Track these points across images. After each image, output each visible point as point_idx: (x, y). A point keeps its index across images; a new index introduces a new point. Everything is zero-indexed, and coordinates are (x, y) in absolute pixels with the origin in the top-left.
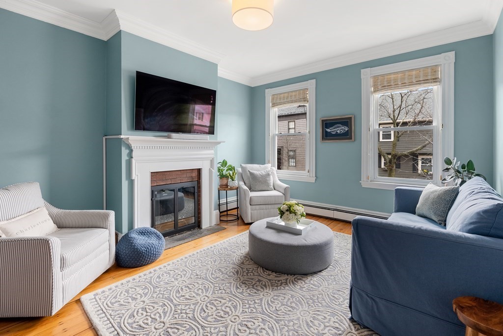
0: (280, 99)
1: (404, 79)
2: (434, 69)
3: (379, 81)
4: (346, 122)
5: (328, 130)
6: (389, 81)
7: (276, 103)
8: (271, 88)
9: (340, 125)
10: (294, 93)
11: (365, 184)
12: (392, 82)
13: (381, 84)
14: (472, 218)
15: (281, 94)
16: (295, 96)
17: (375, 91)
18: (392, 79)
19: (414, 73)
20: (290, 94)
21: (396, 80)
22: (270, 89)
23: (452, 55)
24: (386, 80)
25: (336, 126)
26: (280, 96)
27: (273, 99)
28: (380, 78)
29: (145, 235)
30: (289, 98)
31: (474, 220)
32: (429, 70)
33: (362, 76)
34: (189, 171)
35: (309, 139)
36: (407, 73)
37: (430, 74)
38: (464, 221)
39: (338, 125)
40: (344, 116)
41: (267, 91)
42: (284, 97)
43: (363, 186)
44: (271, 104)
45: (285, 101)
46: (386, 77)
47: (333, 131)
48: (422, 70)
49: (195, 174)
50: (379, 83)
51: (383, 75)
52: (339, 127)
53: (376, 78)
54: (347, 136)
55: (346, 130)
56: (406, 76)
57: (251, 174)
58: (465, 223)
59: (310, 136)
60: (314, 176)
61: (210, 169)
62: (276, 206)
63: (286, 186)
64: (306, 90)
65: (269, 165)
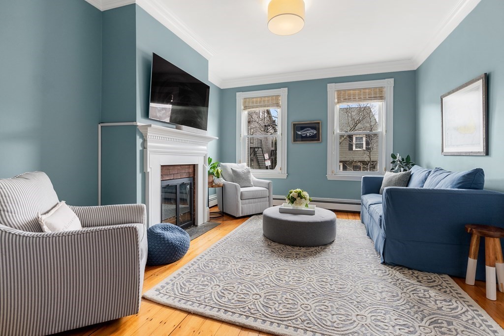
0: (253, 102)
1: (360, 95)
2: (381, 89)
3: (342, 94)
4: (316, 126)
5: (299, 133)
6: (349, 95)
7: (249, 106)
8: (243, 92)
9: (310, 129)
10: (266, 99)
11: (330, 177)
12: (352, 96)
13: (343, 96)
14: (459, 180)
15: (253, 98)
16: (268, 101)
17: (338, 102)
18: (352, 94)
19: (367, 91)
20: (263, 99)
21: (354, 95)
22: (241, 93)
23: (392, 80)
24: (347, 94)
25: (306, 129)
26: (253, 100)
27: (245, 102)
28: (342, 92)
29: (167, 230)
30: (262, 102)
31: (461, 181)
32: (378, 90)
33: (328, 90)
34: (186, 167)
35: (282, 140)
36: (362, 91)
37: (378, 93)
38: (453, 182)
39: (308, 129)
40: (313, 121)
41: (238, 94)
42: (257, 101)
43: (328, 179)
44: (243, 107)
45: (258, 105)
46: (347, 92)
47: (303, 134)
48: (373, 89)
49: (191, 170)
50: (342, 97)
51: (345, 90)
52: (309, 130)
53: (339, 92)
54: (315, 138)
55: (315, 133)
56: (362, 93)
57: (234, 171)
58: (454, 183)
59: (282, 138)
60: (286, 172)
61: (204, 165)
62: (262, 199)
63: (268, 181)
64: (278, 96)
65: (245, 164)
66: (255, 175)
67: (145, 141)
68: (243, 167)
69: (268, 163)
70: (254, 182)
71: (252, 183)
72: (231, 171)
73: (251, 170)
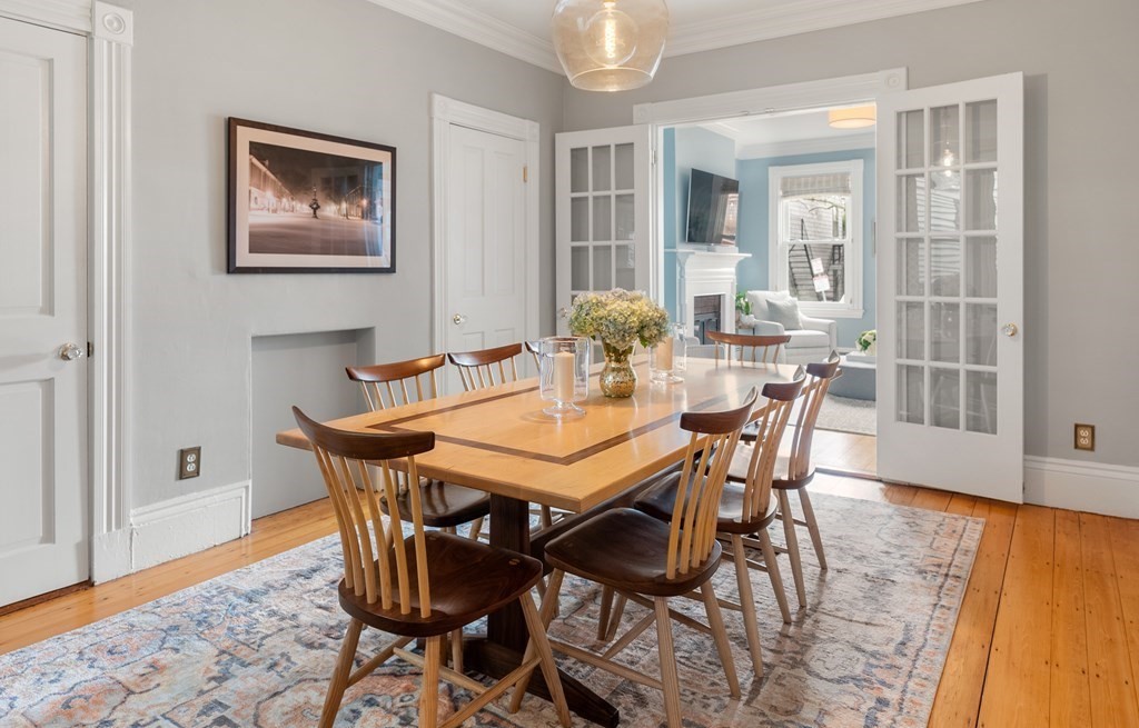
0: (799, 185)
7: (792, 191)
8: (780, 166)
15: (800, 176)
16: (828, 182)
22: (777, 167)
27: (785, 185)
30: (817, 183)
34: (710, 299)
35: (853, 251)
41: (771, 169)
42: (806, 183)
44: (781, 193)
45: (810, 189)
49: (716, 303)
57: (770, 305)
59: (854, 246)
60: (861, 307)
62: (819, 350)
63: (830, 321)
64: (846, 174)
65: (787, 292)
66: (806, 310)
67: (682, 269)
68: (784, 297)
69: (822, 284)
70: (804, 322)
71: (801, 324)
72: (765, 305)
73: (798, 303)
